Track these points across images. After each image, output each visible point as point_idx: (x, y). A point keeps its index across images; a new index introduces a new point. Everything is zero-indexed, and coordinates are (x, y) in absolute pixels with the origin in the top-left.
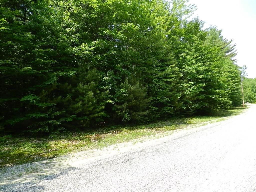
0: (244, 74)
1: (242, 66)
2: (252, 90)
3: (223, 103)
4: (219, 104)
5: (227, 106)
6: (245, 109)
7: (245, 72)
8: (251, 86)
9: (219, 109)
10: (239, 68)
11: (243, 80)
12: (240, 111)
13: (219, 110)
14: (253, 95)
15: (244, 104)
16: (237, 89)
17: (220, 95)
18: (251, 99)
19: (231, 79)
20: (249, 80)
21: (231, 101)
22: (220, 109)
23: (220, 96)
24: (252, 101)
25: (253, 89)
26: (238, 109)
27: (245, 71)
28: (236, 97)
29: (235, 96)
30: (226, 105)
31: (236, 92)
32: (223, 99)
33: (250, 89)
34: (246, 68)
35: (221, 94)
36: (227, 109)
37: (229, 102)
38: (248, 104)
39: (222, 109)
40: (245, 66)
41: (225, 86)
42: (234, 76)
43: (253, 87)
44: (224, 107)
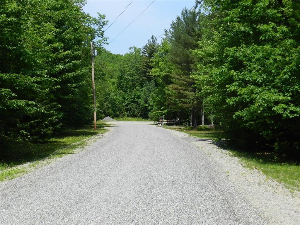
0: (100, 39)
1: (96, 17)
2: (119, 86)
3: (34, 118)
4: (22, 122)
5: (47, 126)
6: (94, 136)
7: (102, 34)
8: (117, 74)
9: (23, 135)
10: (85, 17)
11: (96, 54)
12: (79, 143)
13: (24, 140)
14: (121, 98)
15: (96, 122)
16: (78, 79)
17: (14, 91)
18: (117, 107)
19: (62, 45)
20: (114, 58)
21: (59, 110)
22: (27, 135)
23: (13, 95)
24: (118, 113)
25: (121, 82)
26: (77, 135)
27: (102, 29)
28: (73, 101)
29: (70, 96)
30: (42, 122)
31: (75, 85)
32: (22, 103)
33: (115, 81)
34: (104, 24)
35: (18, 86)
36: (46, 135)
37: (52, 115)
38: (108, 121)
39: (31, 135)
40: (104, 16)
41: (36, 62)
42: (71, 40)
43: (121, 77)
44: (37, 129)
